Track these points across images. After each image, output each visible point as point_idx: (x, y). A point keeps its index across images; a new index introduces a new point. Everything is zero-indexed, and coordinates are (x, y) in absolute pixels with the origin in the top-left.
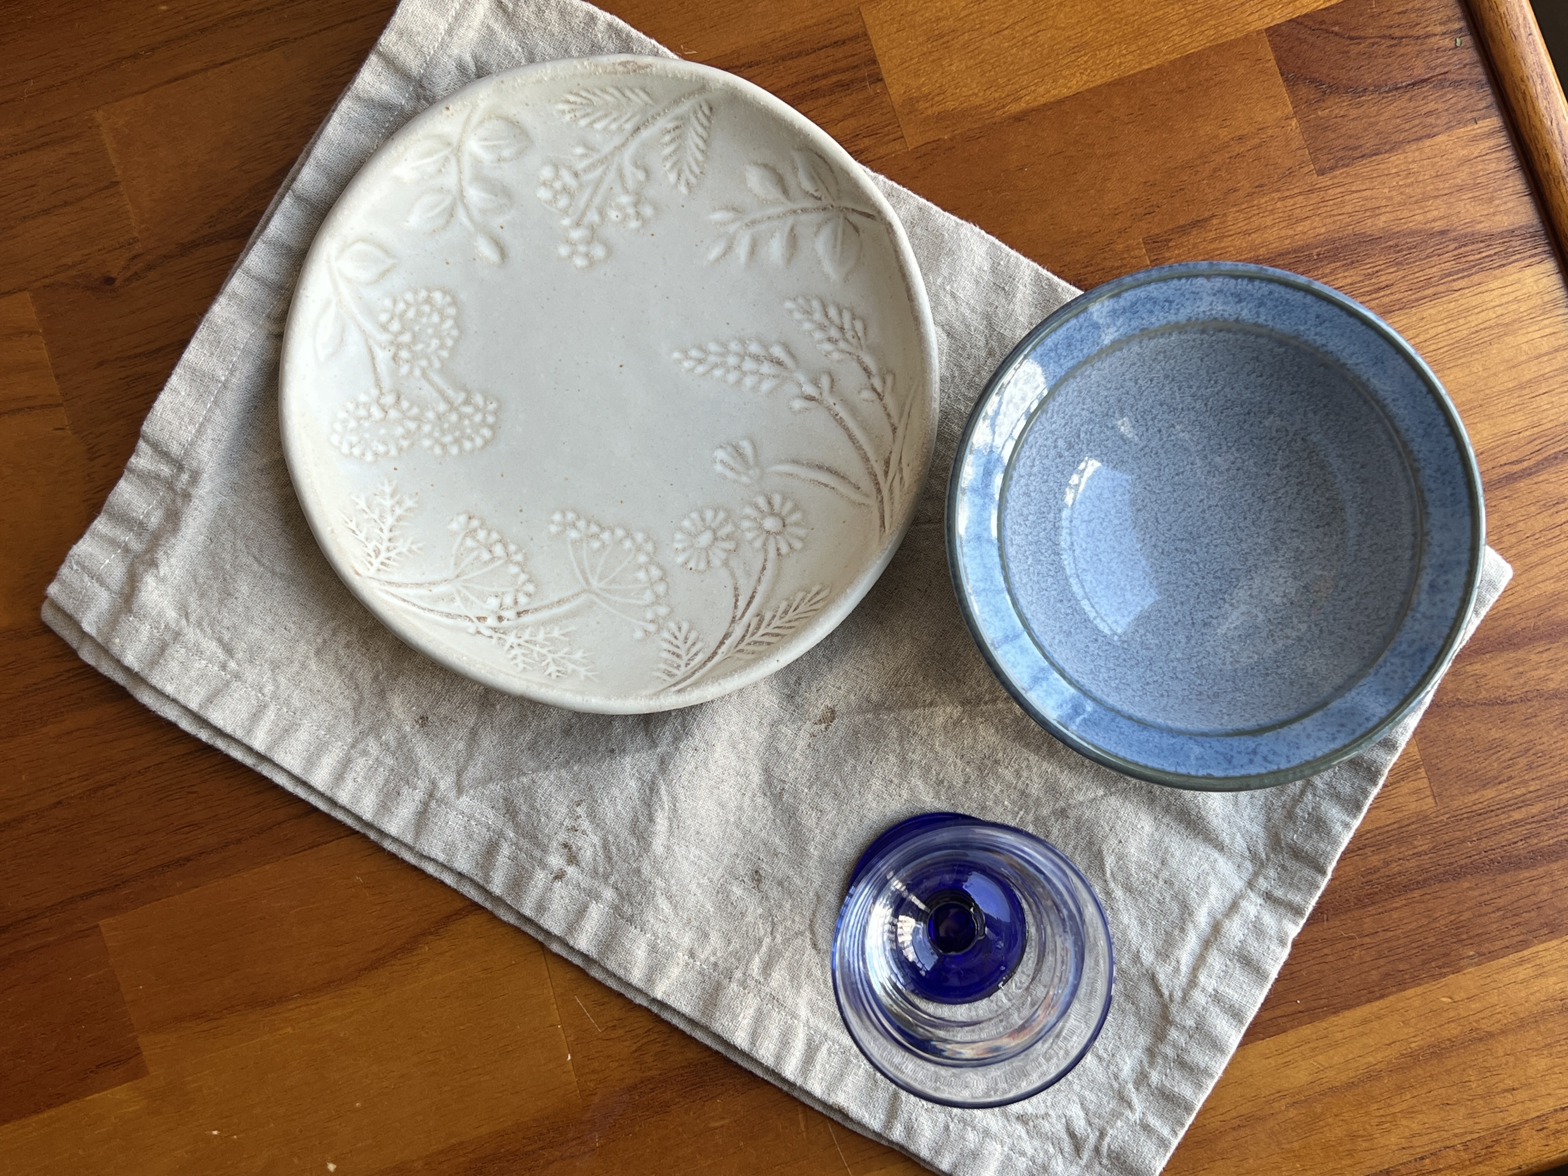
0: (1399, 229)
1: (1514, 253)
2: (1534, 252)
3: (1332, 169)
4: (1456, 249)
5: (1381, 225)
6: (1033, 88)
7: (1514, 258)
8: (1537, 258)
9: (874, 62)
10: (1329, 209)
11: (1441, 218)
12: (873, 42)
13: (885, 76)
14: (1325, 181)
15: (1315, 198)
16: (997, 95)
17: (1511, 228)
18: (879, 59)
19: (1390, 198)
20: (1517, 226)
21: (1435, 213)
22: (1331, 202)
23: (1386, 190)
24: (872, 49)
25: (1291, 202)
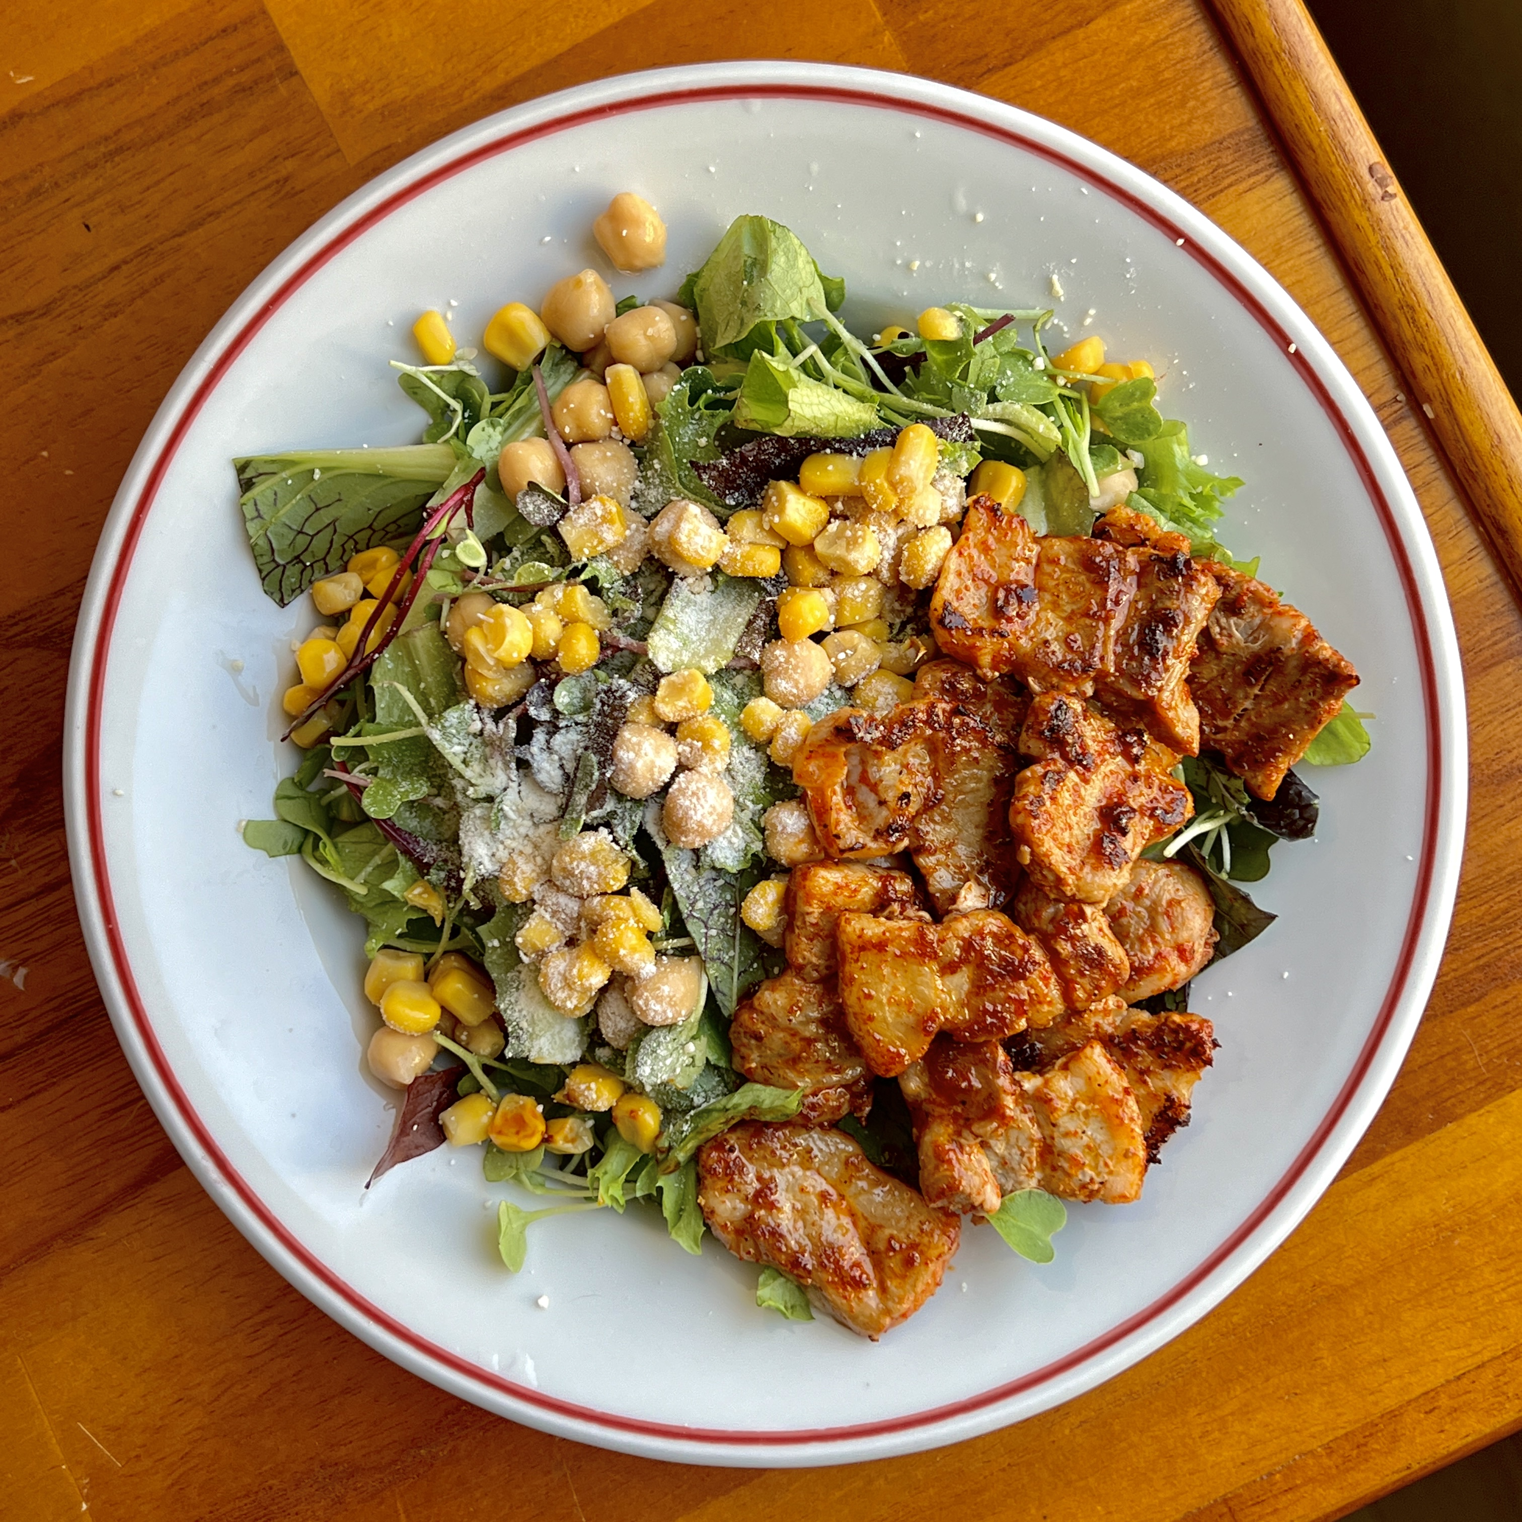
2: (1253, 168)
8: (1261, 177)
9: (281, 48)
13: (299, 65)
18: (289, 44)
20: (1225, 133)
24: (275, 31)
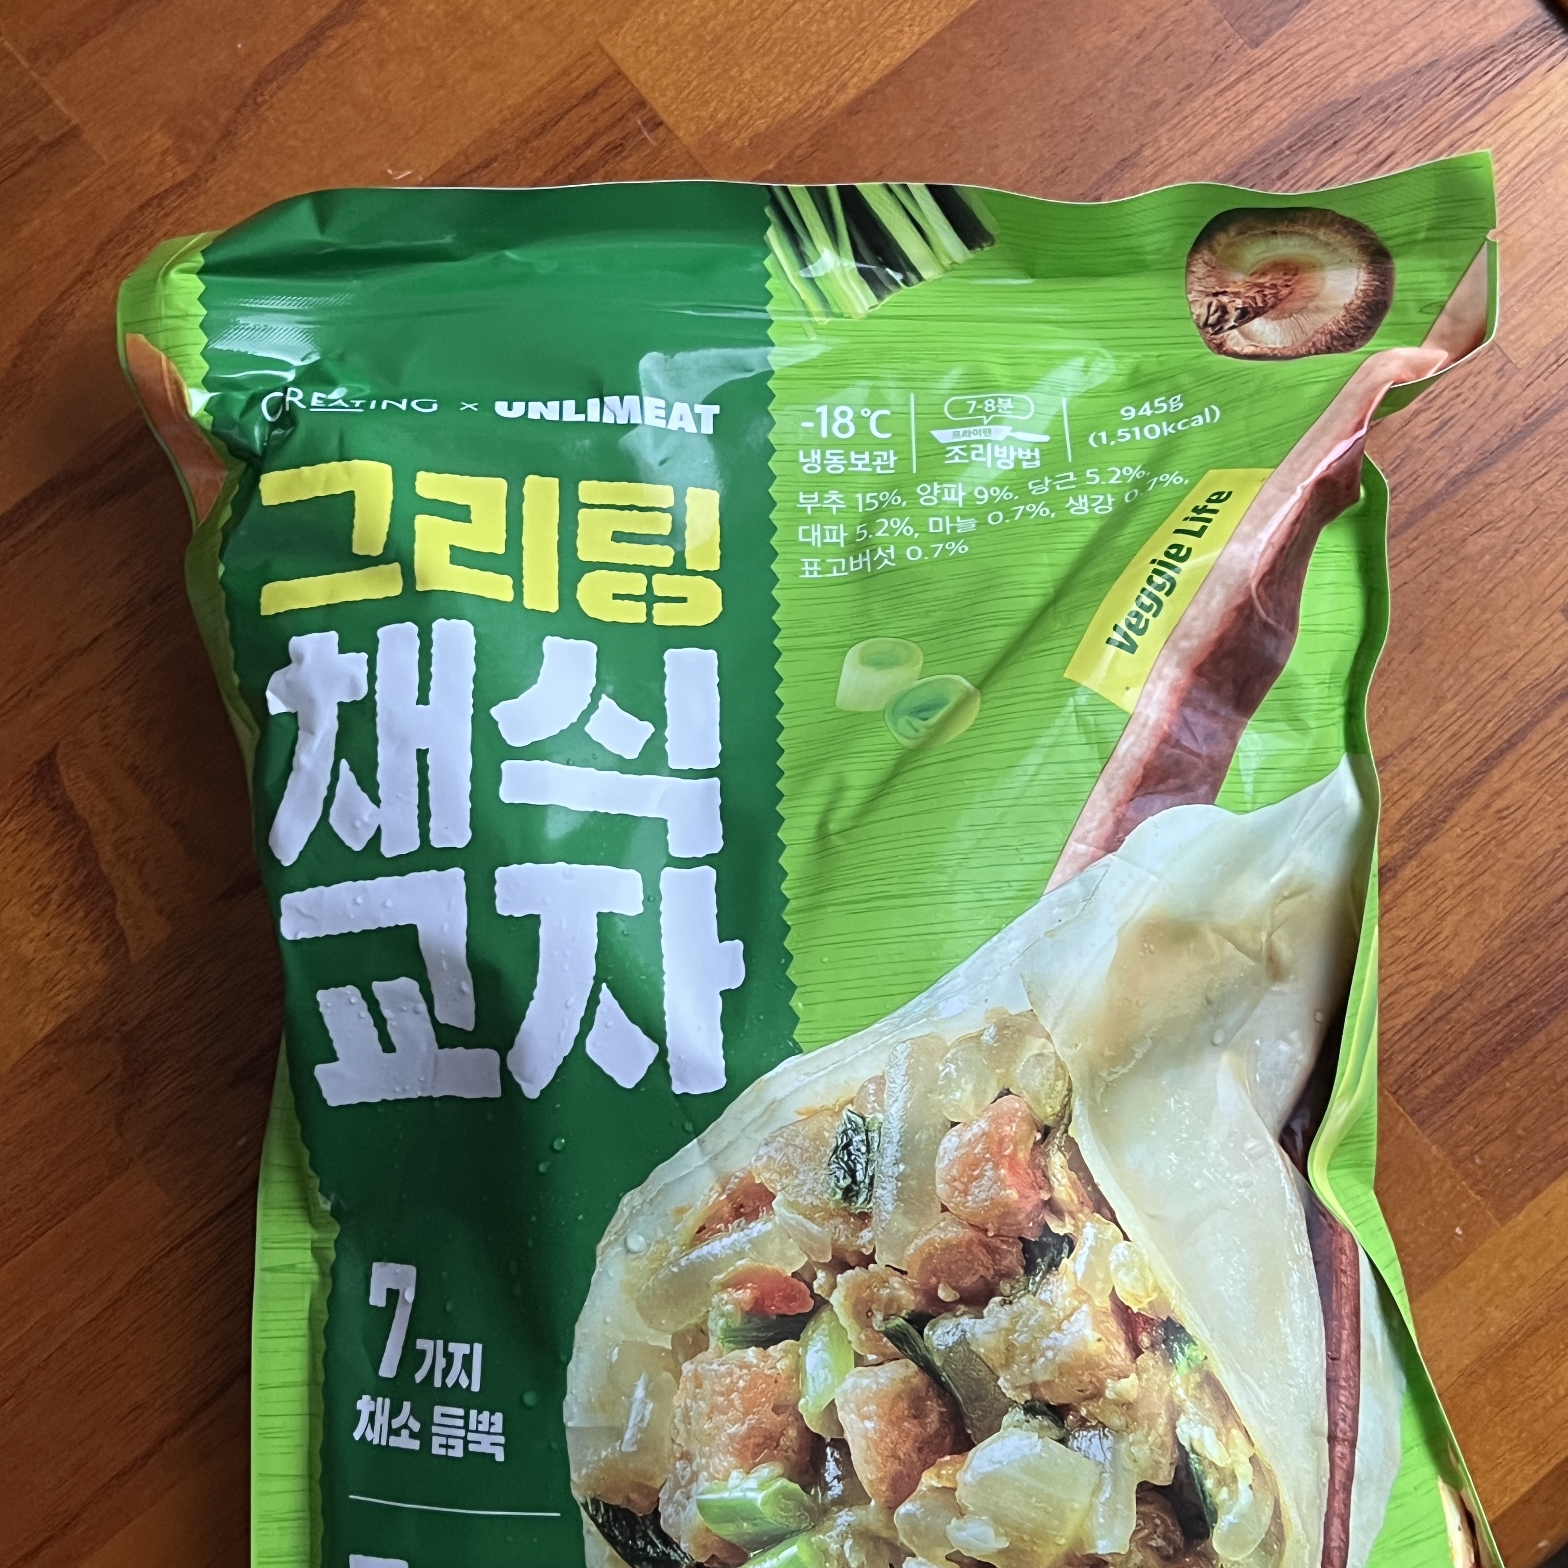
0: (1377, 80)
1: (1528, 59)
3: (1267, 33)
4: (1455, 80)
5: (1352, 82)
6: (857, 66)
7: (1530, 65)
10: (1281, 86)
11: (1422, 49)
12: (633, 81)
14: (1262, 53)
15: (1259, 78)
16: (814, 91)
17: (1513, 28)
19: (1352, 45)
21: (1414, 45)
22: (1281, 77)
23: (1343, 37)
25: (1230, 94)
